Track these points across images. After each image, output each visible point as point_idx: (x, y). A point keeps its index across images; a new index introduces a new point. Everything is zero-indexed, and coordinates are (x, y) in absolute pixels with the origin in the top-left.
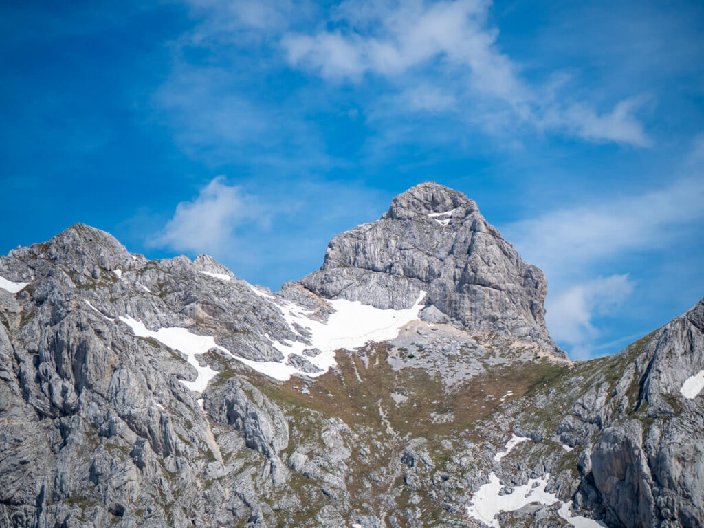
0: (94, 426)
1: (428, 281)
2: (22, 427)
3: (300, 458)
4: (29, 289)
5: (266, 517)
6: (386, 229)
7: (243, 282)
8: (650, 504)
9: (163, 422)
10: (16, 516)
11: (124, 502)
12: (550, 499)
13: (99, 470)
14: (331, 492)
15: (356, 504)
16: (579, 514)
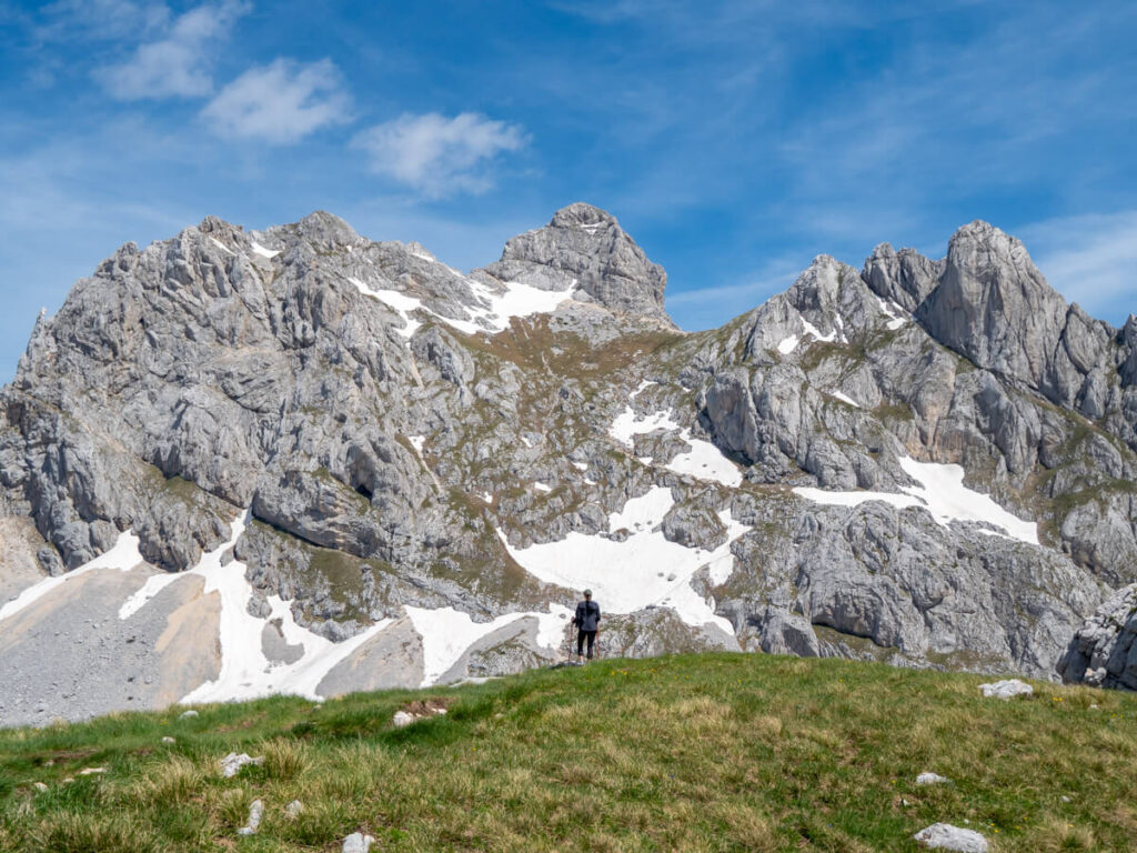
0: (326, 356)
1: (579, 273)
2: (270, 355)
3: (482, 388)
4: (281, 256)
5: (455, 429)
6: (549, 234)
7: (443, 264)
8: (753, 430)
9: (379, 354)
10: (263, 421)
11: (346, 412)
12: (673, 426)
13: (328, 388)
14: (505, 413)
15: (524, 423)
16: (696, 437)
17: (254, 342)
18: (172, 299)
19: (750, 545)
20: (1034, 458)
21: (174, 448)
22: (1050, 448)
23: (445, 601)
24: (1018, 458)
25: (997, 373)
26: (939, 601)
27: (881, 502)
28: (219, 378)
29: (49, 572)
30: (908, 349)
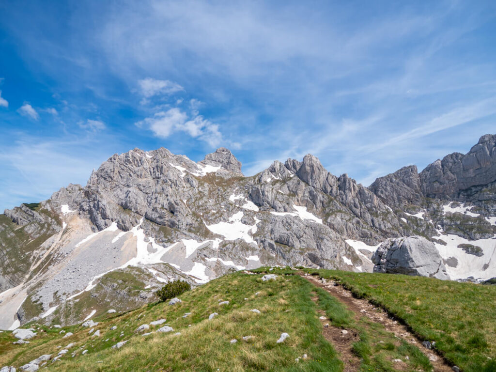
0: (163, 181)
1: (222, 163)
2: (150, 180)
3: (200, 189)
4: (153, 157)
5: (194, 198)
7: (191, 160)
8: (261, 199)
9: (176, 181)
10: (148, 196)
11: (168, 194)
12: (244, 198)
13: (164, 188)
14: (205, 194)
15: (210, 197)
16: (248, 200)
17: (146, 177)
18: (126, 167)
19: (261, 224)
20: (321, 205)
21: (126, 202)
22: (325, 203)
23: (191, 238)
24: (318, 205)
25: (314, 187)
26: (302, 237)
27: (289, 215)
28: (137, 186)
29: (94, 232)
30: (295, 181)
